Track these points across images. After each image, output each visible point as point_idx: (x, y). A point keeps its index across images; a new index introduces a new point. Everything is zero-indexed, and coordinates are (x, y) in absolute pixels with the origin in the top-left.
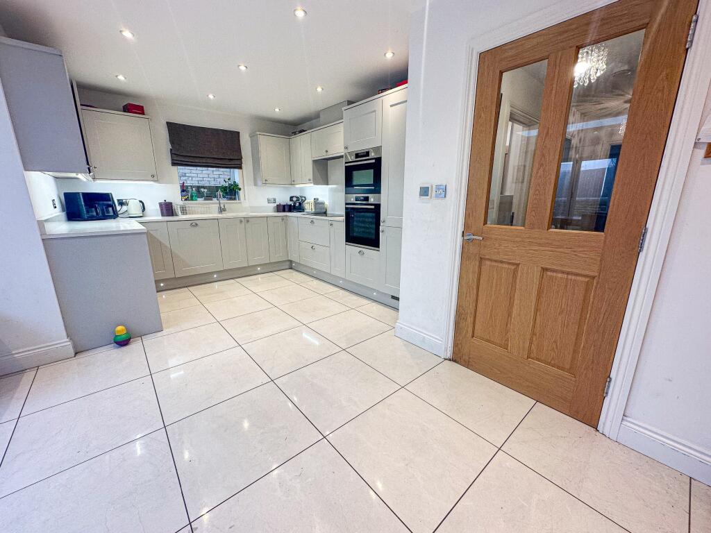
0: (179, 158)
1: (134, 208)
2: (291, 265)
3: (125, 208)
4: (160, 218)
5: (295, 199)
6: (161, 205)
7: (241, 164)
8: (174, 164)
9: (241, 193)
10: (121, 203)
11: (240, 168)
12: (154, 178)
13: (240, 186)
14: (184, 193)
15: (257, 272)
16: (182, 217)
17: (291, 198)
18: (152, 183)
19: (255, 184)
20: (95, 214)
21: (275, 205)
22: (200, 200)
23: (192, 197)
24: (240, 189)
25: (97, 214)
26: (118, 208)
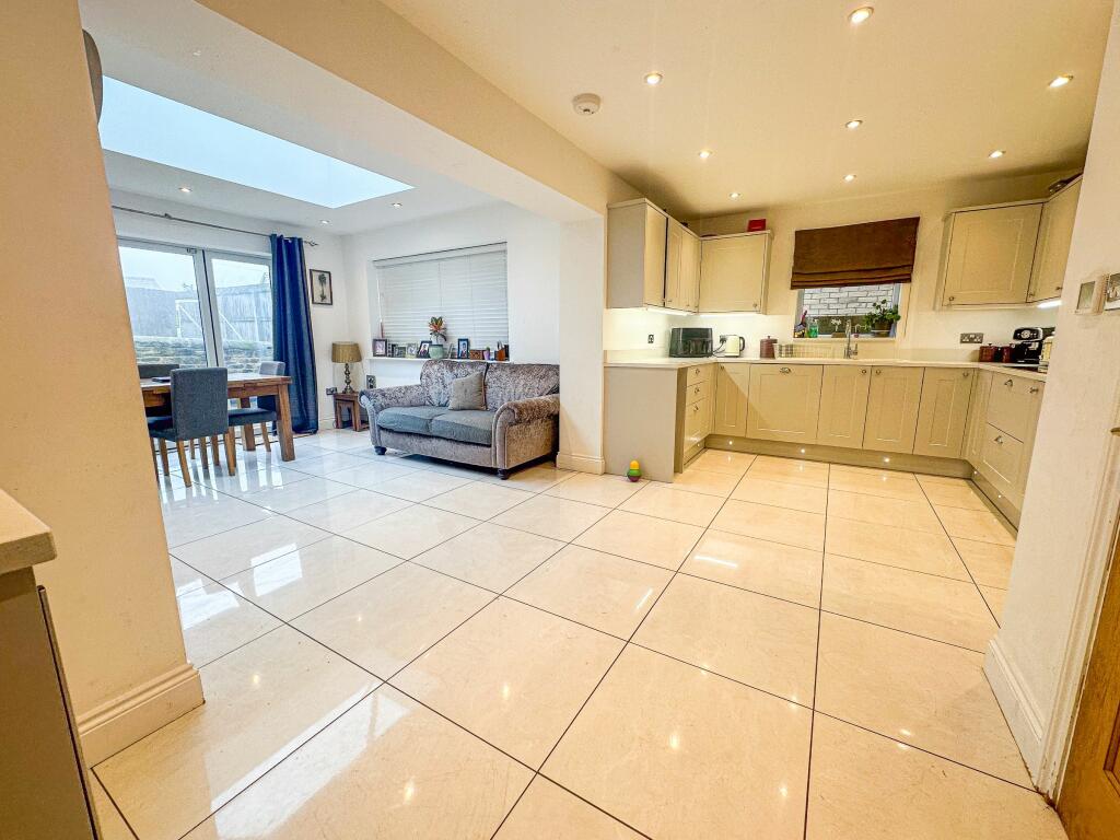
0: (803, 278)
1: (731, 347)
2: (970, 476)
5: (1025, 335)
6: (762, 342)
7: (909, 275)
8: (794, 287)
9: (900, 325)
10: (721, 340)
11: (907, 281)
12: (756, 307)
13: (901, 314)
14: (799, 328)
15: (882, 465)
17: (1018, 333)
18: (754, 314)
21: (977, 347)
22: (824, 337)
23: (810, 332)
24: (900, 319)
26: (716, 346)
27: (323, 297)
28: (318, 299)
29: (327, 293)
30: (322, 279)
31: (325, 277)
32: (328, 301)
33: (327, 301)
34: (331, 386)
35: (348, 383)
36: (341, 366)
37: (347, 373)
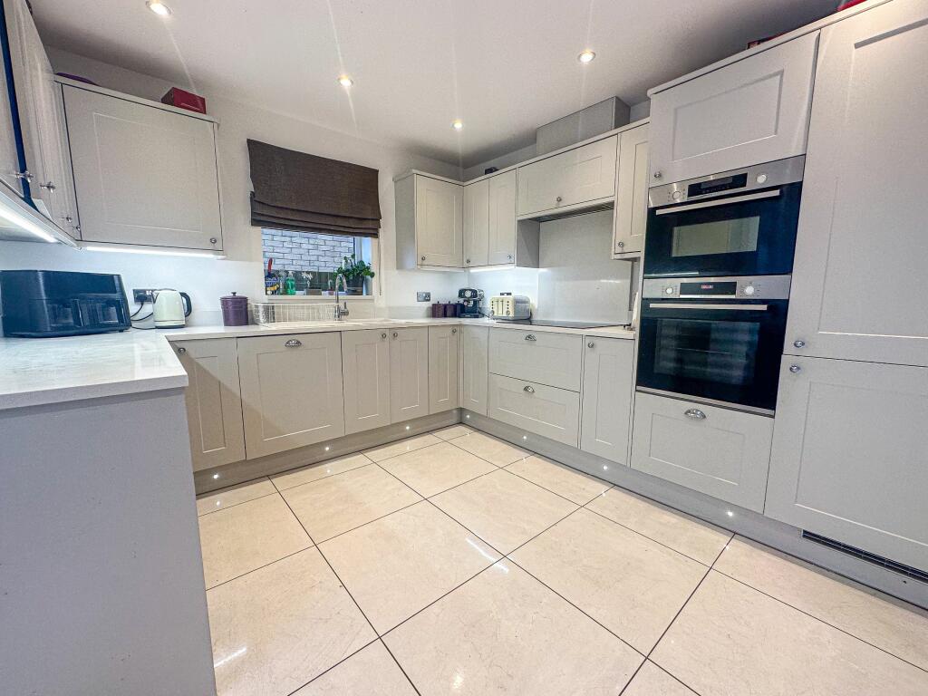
0: (266, 213)
1: (167, 308)
2: (461, 417)
3: (148, 308)
4: (220, 330)
5: (468, 294)
6: (225, 301)
7: (377, 230)
8: (256, 221)
9: (374, 282)
10: (142, 298)
11: (375, 235)
12: (215, 245)
13: (373, 269)
14: (271, 280)
16: (265, 327)
17: (462, 293)
18: (211, 256)
19: (400, 265)
20: (71, 321)
21: (429, 304)
22: (300, 295)
23: (286, 287)
24: (372, 275)
25: (77, 321)
26: (133, 308)
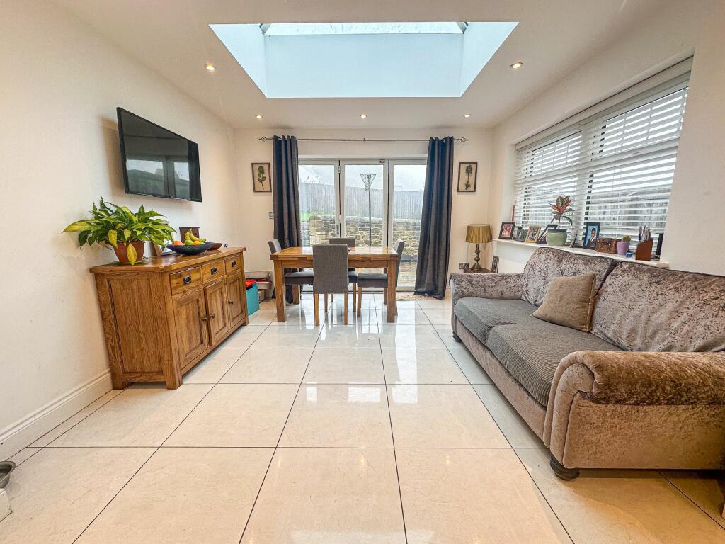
27: (468, 186)
28: (463, 187)
29: (472, 182)
30: (469, 170)
31: (471, 168)
32: (472, 188)
33: (470, 189)
34: (464, 262)
35: (477, 261)
36: (474, 246)
37: (478, 252)
